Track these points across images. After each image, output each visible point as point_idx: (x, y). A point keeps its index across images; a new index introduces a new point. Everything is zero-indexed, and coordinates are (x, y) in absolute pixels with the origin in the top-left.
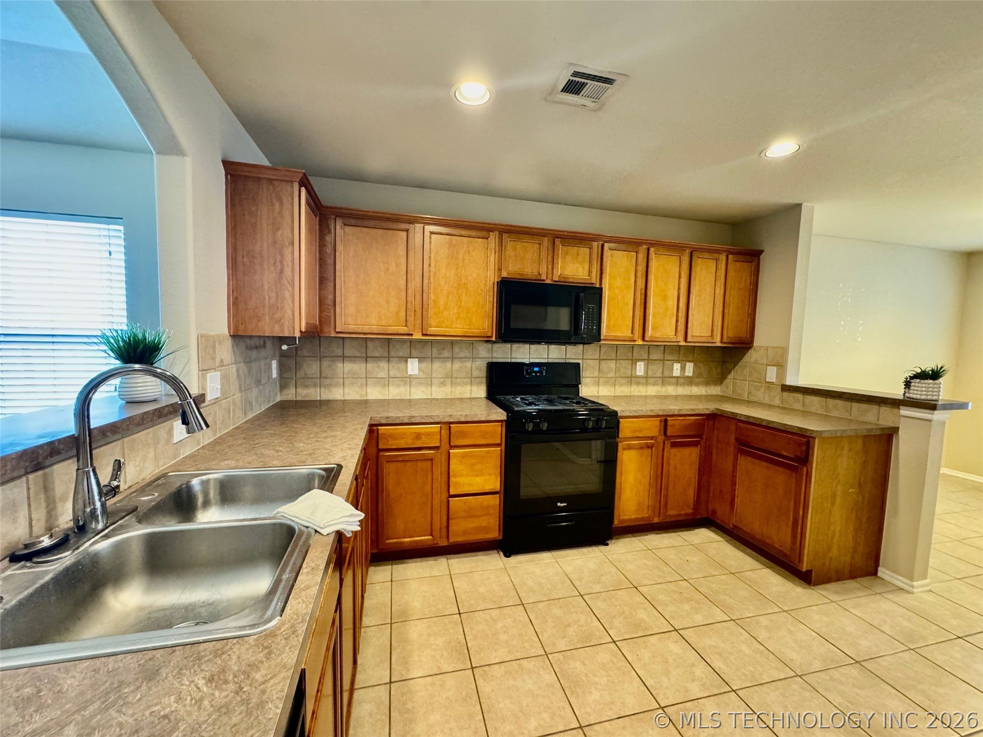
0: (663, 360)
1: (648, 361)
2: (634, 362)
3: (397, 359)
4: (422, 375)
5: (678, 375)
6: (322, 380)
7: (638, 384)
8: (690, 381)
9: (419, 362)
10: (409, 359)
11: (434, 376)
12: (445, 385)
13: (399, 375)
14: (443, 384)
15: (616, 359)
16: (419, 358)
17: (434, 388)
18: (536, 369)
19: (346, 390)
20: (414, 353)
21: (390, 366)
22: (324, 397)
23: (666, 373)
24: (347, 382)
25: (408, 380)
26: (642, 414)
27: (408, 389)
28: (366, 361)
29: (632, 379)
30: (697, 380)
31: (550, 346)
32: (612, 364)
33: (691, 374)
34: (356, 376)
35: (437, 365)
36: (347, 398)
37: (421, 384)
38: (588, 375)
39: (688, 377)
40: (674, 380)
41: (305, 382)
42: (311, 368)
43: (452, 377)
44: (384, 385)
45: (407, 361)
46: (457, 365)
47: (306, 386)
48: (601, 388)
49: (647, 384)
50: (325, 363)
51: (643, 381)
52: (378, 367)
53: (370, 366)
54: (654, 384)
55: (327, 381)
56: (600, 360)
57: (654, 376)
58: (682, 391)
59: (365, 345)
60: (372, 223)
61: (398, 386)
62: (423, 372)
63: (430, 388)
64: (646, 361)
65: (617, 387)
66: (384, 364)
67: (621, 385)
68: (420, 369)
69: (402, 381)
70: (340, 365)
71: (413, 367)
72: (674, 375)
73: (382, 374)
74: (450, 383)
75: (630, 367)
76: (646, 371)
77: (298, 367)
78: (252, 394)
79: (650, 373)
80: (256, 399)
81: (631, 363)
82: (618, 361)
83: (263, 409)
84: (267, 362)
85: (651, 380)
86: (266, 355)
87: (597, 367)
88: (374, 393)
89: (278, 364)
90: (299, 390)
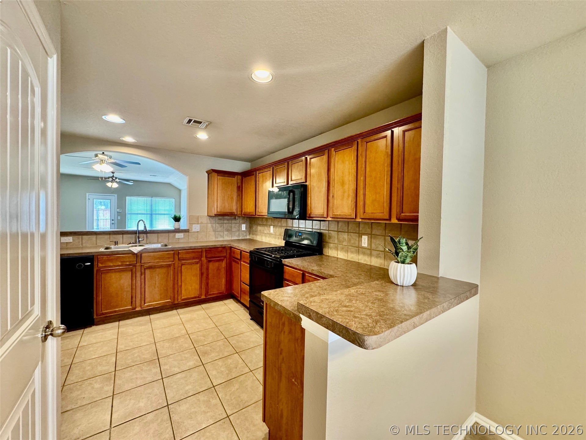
1: (371, 236)
2: (360, 235)
3: (268, 226)
4: (273, 233)
6: (256, 233)
7: (364, 254)
9: (273, 227)
10: (271, 226)
11: (276, 234)
13: (269, 233)
14: (279, 238)
17: (276, 240)
20: (272, 223)
21: (267, 229)
22: (256, 239)
23: (388, 248)
24: (259, 234)
25: (271, 235)
27: (271, 239)
28: (263, 226)
29: (359, 249)
34: (261, 232)
35: (277, 229)
37: (273, 237)
38: (331, 242)
41: (253, 233)
42: (254, 228)
43: (281, 235)
46: (282, 230)
48: (339, 252)
49: (371, 255)
51: (369, 252)
52: (265, 229)
53: (263, 228)
54: (378, 256)
56: (338, 232)
57: (377, 249)
59: (263, 220)
61: (269, 237)
65: (349, 253)
67: (352, 252)
68: (273, 231)
69: (269, 235)
70: (258, 227)
71: (272, 229)
73: (266, 232)
75: (357, 239)
76: (370, 243)
77: (252, 227)
78: (223, 233)
79: (373, 246)
80: (226, 235)
81: (358, 236)
82: (349, 233)
83: (232, 239)
84: (237, 225)
85: (374, 253)
86: (236, 222)
87: (336, 236)
88: (264, 239)
89: (248, 226)
90: (252, 235)
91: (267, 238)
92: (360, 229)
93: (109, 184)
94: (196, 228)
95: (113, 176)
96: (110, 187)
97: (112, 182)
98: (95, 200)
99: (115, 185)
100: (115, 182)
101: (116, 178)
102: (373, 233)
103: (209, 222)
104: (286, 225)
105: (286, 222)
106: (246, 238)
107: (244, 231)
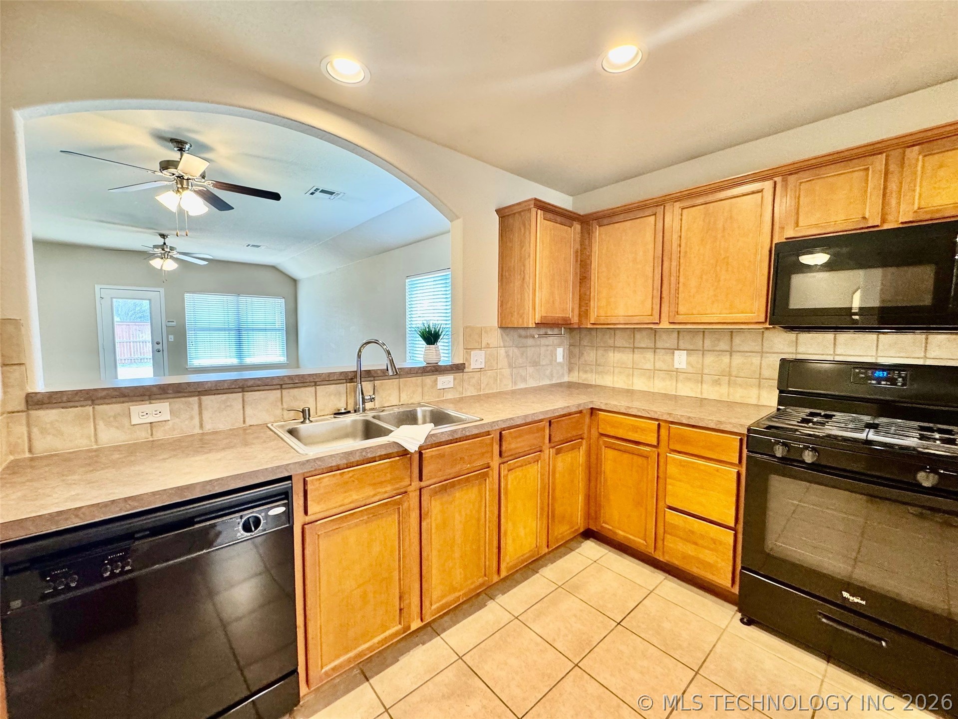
3: (663, 351)
4: (691, 370)
6: (597, 367)
9: (687, 354)
10: (676, 351)
11: (705, 372)
12: (719, 384)
13: (664, 368)
14: (717, 382)
16: (687, 350)
17: (704, 386)
18: (879, 374)
19: (615, 379)
20: (682, 344)
21: (656, 357)
22: (598, 383)
24: (617, 370)
25: (675, 374)
27: (674, 383)
28: (633, 351)
31: (932, 337)
34: (624, 366)
35: (709, 359)
36: (617, 386)
37: (689, 379)
41: (585, 368)
42: (590, 355)
43: (730, 375)
44: (649, 378)
45: (674, 353)
46: (738, 360)
47: (586, 372)
50: (600, 352)
52: (644, 358)
53: (637, 356)
55: (600, 369)
59: (632, 336)
60: (621, 217)
61: (664, 379)
62: (692, 367)
63: (700, 385)
66: (649, 355)
68: (688, 363)
69: (668, 374)
70: (611, 354)
71: (681, 359)
73: (649, 366)
74: (727, 382)
77: (581, 354)
78: (526, 371)
80: (530, 375)
83: (541, 384)
84: (550, 348)
86: (547, 343)
88: (640, 384)
89: (567, 351)
90: (581, 374)
91: (657, 382)
93: (156, 263)
94: (477, 360)
95: (165, 244)
96: (160, 268)
97: (162, 258)
98: (114, 300)
99: (169, 265)
100: (170, 258)
101: (172, 249)
104: (758, 348)
105: (760, 340)
106: (562, 381)
107: (560, 363)
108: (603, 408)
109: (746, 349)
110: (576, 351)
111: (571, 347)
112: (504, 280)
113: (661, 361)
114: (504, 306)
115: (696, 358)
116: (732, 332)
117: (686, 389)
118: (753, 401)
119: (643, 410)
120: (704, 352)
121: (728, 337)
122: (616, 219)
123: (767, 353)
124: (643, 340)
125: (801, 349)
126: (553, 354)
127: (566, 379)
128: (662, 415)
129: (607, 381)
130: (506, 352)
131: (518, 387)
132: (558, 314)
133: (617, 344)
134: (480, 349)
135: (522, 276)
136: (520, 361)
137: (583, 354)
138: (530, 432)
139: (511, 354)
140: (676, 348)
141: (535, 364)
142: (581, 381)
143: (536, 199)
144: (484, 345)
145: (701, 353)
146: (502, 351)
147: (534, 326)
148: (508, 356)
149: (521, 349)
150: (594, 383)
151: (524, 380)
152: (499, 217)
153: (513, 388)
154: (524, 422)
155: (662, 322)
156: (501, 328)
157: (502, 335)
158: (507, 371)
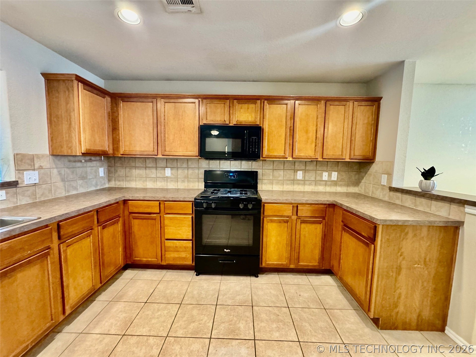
0: (316, 170)
1: (305, 171)
2: (295, 171)
3: (160, 168)
4: (172, 176)
5: (327, 179)
6: (126, 178)
7: (299, 184)
8: (335, 183)
9: (171, 170)
10: (166, 168)
11: (179, 177)
12: (184, 182)
13: (161, 176)
14: (183, 181)
15: (284, 169)
16: (171, 168)
17: (179, 183)
18: (231, 174)
19: (137, 183)
20: (168, 165)
21: (157, 171)
22: (127, 186)
23: (318, 178)
24: (137, 179)
25: (166, 179)
26: (280, 202)
27: (166, 183)
28: (146, 169)
29: (294, 181)
30: (341, 183)
31: (242, 162)
32: (281, 173)
33: (336, 179)
34: (141, 176)
35: (180, 171)
36: (138, 187)
37: (172, 181)
38: (265, 178)
39: (333, 181)
40: (324, 183)
41: (119, 179)
42: (121, 172)
43: (188, 178)
44: (154, 181)
45: (165, 169)
46: (190, 171)
47: (119, 181)
48: (274, 186)
49: (304, 184)
50: (127, 170)
51: (302, 182)
52: (152, 172)
53: (148, 171)
54: (310, 184)
55: (128, 178)
56: (273, 170)
57: (310, 180)
58: (328, 189)
59: (145, 161)
60: (135, 99)
61: (161, 182)
62: (173, 175)
63: (177, 183)
64: (304, 171)
65: (285, 186)
66: (154, 171)
67: (287, 184)
68: (172, 174)
69: (163, 179)
70: (134, 171)
71: (168, 172)
72: (324, 179)
73: (154, 176)
74: (187, 181)
75: (293, 174)
76: (304, 177)
77: (116, 171)
78: (76, 183)
79: (307, 178)
80: (80, 185)
81: (294, 172)
82: (285, 171)
83: (89, 190)
84: (94, 168)
85: (307, 182)
86: (92, 165)
87: (271, 174)
88: (150, 185)
89: (106, 170)
90: (116, 182)
91: (158, 183)
92: (296, 166)
102: (306, 169)
103: (54, 166)
104: (197, 166)
105: (198, 163)
106: (105, 187)
107: (102, 177)
108: (131, 199)
109: (193, 167)
110: (113, 169)
111: (109, 168)
112: (53, 123)
113: (159, 173)
114: (54, 141)
115: (174, 171)
116: (188, 160)
117: (171, 186)
118: (196, 188)
119: (152, 197)
120: (178, 168)
121: (186, 162)
122: (132, 100)
123: (200, 168)
124: (150, 164)
125: (210, 167)
126: (97, 172)
127: (107, 186)
128: (161, 198)
129: (133, 185)
130: (59, 172)
131: (70, 194)
132: (98, 148)
133: (137, 165)
134: (34, 170)
135: (69, 123)
136: (71, 177)
137: (117, 171)
138: (83, 219)
139: (63, 172)
140: (166, 166)
141: (83, 178)
142: (116, 186)
143: (76, 75)
144: (37, 166)
145: (176, 168)
146: (55, 171)
147: (81, 154)
148: (60, 174)
149: (71, 169)
150: (125, 187)
151: (76, 189)
152: (45, 79)
153: (67, 195)
154: (77, 214)
155: (159, 155)
156: (53, 155)
157: (54, 160)
158: (60, 184)
